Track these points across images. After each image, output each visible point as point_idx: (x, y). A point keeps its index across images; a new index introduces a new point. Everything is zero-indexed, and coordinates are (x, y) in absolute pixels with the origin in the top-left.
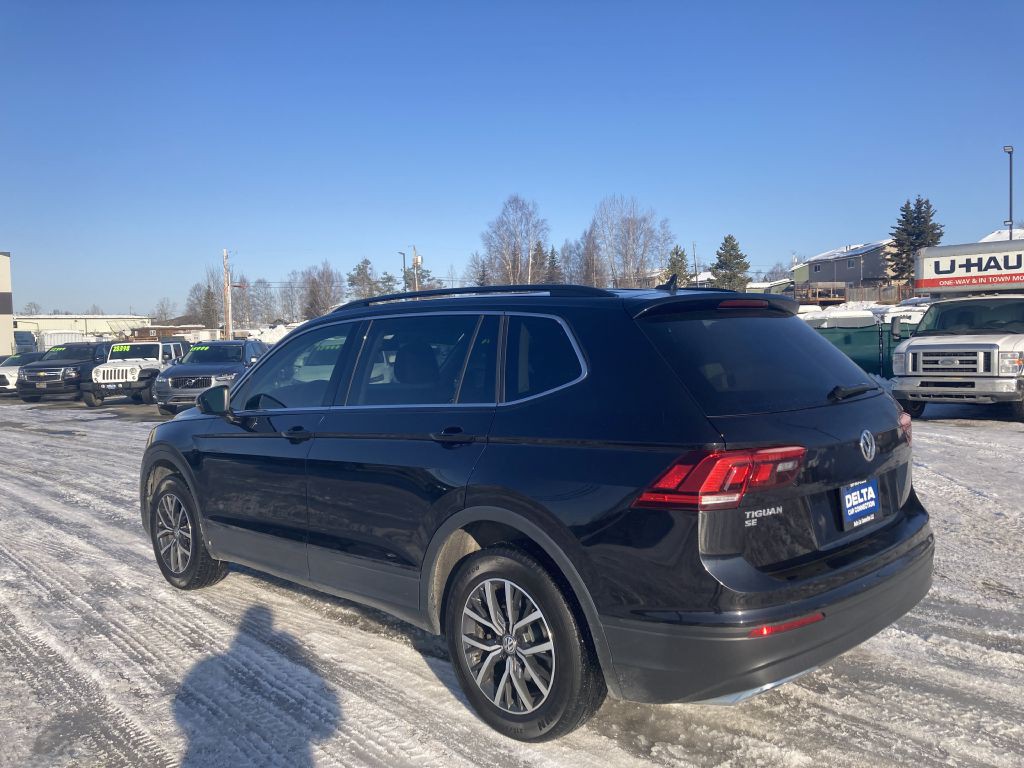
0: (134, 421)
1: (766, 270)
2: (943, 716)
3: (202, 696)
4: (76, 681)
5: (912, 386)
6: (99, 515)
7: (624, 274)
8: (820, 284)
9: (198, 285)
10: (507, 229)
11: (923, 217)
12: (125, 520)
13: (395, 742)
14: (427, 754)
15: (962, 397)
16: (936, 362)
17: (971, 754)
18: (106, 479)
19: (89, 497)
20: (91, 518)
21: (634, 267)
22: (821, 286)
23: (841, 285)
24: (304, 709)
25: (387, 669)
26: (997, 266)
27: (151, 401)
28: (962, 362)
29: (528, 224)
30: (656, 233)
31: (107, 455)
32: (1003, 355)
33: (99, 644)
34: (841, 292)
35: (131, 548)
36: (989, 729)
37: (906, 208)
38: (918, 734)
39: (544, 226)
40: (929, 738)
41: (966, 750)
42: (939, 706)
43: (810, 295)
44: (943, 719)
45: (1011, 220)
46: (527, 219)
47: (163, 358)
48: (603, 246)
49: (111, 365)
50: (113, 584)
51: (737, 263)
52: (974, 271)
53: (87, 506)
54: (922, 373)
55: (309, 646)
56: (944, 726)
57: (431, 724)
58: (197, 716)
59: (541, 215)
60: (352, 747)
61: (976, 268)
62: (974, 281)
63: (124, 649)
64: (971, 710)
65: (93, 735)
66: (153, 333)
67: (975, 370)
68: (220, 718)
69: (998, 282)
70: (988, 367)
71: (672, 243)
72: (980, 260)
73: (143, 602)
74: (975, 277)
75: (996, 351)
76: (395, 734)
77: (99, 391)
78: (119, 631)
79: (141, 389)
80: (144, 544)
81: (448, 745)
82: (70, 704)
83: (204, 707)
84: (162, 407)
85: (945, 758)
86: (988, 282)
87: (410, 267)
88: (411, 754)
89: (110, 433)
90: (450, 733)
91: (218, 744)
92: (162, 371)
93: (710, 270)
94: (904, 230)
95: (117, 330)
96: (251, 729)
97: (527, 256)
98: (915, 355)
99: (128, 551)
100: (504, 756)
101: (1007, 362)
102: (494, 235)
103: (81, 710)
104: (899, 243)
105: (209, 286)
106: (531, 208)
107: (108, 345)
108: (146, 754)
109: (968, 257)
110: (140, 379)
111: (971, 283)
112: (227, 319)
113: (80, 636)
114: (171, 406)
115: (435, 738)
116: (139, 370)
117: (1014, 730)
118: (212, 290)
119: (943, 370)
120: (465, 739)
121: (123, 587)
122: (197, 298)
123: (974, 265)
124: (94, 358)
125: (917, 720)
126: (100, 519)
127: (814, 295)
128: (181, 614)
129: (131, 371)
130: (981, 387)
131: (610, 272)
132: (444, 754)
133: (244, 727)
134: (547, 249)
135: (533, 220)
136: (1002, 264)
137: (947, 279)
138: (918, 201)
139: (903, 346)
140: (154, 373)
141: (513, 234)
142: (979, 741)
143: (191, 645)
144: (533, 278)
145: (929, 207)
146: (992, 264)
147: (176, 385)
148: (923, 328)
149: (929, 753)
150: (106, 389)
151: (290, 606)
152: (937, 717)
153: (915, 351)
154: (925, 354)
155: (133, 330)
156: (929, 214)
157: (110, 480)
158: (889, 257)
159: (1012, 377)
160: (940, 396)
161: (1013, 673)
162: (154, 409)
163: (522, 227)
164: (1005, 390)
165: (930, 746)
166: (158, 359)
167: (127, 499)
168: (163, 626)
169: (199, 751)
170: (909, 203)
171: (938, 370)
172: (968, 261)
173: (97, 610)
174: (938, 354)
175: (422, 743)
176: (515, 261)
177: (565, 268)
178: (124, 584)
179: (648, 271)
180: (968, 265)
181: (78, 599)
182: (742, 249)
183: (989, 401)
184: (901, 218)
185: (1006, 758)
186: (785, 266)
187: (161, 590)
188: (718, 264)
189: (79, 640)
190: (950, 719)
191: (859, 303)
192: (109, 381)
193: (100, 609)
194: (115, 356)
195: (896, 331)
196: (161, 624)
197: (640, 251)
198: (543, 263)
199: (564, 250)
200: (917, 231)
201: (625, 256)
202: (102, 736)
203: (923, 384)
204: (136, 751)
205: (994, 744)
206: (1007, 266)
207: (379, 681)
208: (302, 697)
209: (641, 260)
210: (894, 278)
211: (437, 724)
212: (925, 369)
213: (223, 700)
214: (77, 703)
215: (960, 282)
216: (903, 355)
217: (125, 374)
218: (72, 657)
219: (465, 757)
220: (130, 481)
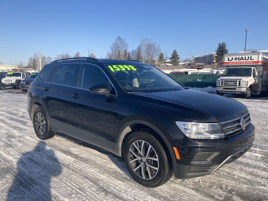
0: (14, 93)
1: (184, 59)
2: (233, 166)
3: (41, 163)
4: (5, 160)
5: (221, 89)
6: (7, 117)
7: (148, 59)
8: (197, 63)
9: (31, 58)
10: (117, 45)
11: (224, 47)
12: (15, 119)
13: (95, 174)
14: (104, 177)
15: (233, 92)
16: (227, 83)
17: (240, 175)
18: (8, 108)
19: (4, 113)
20: (5, 118)
21: (150, 57)
22: (198, 64)
23: (203, 64)
24: (70, 166)
25: (92, 156)
26: (243, 59)
27: (19, 88)
28: (233, 83)
29: (123, 44)
30: (156, 49)
31: (8, 102)
32: (243, 82)
33: (11, 150)
34: (202, 66)
35: (17, 126)
36: (244, 169)
37: (220, 45)
38: (227, 171)
39: (127, 45)
40: (230, 171)
41: (239, 174)
42: (232, 164)
43: (195, 66)
44: (233, 167)
45: (245, 49)
46: (122, 43)
47: (22, 77)
48: (142, 51)
49: (7, 78)
50: (13, 135)
51: (177, 57)
52: (237, 60)
53: (3, 115)
54: (223, 86)
55: (70, 151)
56: (233, 169)
57: (104, 169)
58: (41, 168)
59: (126, 42)
60: (84, 175)
61: (238, 60)
62: (237, 63)
63: (18, 151)
64: (239, 165)
65: (11, 173)
66: (18, 70)
67: (236, 85)
68: (47, 168)
69: (243, 63)
70: (239, 85)
71: (160, 51)
72: (239, 58)
73: (22, 140)
74: (237, 62)
75: (242, 81)
76: (95, 172)
77: (4, 85)
78: (16, 147)
79: (16, 85)
80: (21, 125)
81: (109, 174)
82: (4, 165)
83: (42, 166)
84: (22, 90)
85: (234, 176)
86: (240, 63)
87: (90, 55)
88: (99, 177)
89: (8, 96)
90: (110, 172)
91: (47, 175)
92: (22, 80)
93: (170, 59)
94: (219, 50)
95: (8, 69)
96: (56, 171)
97: (122, 53)
98: (222, 81)
99: (16, 127)
100: (124, 177)
101: (244, 84)
102: (113, 47)
103: (7, 167)
104: (217, 54)
105: (34, 58)
106: (123, 40)
107: (6, 73)
108: (27, 178)
109: (236, 57)
110: (16, 82)
111: (236, 63)
112: (40, 67)
113: (5, 148)
114: (25, 90)
115: (106, 173)
116: (15, 80)
117: (250, 170)
118: (35, 59)
119: (229, 85)
120: (114, 173)
121: (16, 136)
122: (31, 61)
123: (237, 59)
124: (2, 76)
125: (227, 167)
126: (7, 118)
127: (196, 66)
128: (33, 143)
129: (13, 80)
130: (238, 90)
131: (144, 58)
132: (108, 177)
133: (54, 170)
134: (128, 51)
135: (124, 43)
136: (244, 59)
137: (231, 62)
138: (223, 43)
139: (219, 79)
140: (20, 81)
141: (119, 47)
142: (242, 172)
143: (37, 150)
144: (124, 59)
145: (225, 45)
146: (242, 59)
147: (26, 84)
148: (224, 74)
149: (230, 175)
150: (6, 85)
151: (63, 141)
152: (231, 167)
153: (222, 80)
154: (225, 81)
155: (12, 69)
156: (225, 46)
157: (9, 108)
158: (215, 57)
159: (245, 87)
160: (228, 92)
161: (249, 157)
162: (20, 91)
163: (121, 45)
164: (243, 90)
165: (230, 173)
166: (21, 77)
167: (15, 113)
168: (29, 146)
169: (42, 177)
170: (220, 43)
171: (227, 85)
172: (236, 58)
173: (9, 141)
174: (228, 81)
175: (102, 174)
176: (119, 54)
177: (132, 57)
178: (16, 135)
179: (154, 58)
180: (236, 59)
181: (3, 139)
182: (178, 54)
183: (239, 93)
184: (218, 47)
185: (249, 176)
186: (189, 58)
187: (27, 137)
188: (172, 57)
189: (5, 149)
190: (234, 167)
191: (207, 69)
192: (7, 82)
193: (10, 141)
194: (8, 76)
195: (218, 75)
196: (28, 145)
197: (152, 53)
198: (126, 55)
199: (132, 52)
200: (222, 51)
201: (148, 54)
202: (14, 173)
203: (224, 89)
204: (24, 177)
205: (246, 173)
206: (245, 59)
207: (89, 159)
208: (69, 163)
209: (152, 56)
210: (216, 63)
211: (106, 169)
212: (224, 85)
213: (47, 164)
214: (6, 165)
215: (234, 63)
216: (219, 81)
217: (11, 81)
218: (3, 153)
219: (114, 177)
220: (15, 109)
